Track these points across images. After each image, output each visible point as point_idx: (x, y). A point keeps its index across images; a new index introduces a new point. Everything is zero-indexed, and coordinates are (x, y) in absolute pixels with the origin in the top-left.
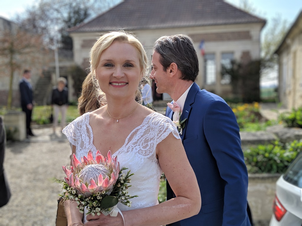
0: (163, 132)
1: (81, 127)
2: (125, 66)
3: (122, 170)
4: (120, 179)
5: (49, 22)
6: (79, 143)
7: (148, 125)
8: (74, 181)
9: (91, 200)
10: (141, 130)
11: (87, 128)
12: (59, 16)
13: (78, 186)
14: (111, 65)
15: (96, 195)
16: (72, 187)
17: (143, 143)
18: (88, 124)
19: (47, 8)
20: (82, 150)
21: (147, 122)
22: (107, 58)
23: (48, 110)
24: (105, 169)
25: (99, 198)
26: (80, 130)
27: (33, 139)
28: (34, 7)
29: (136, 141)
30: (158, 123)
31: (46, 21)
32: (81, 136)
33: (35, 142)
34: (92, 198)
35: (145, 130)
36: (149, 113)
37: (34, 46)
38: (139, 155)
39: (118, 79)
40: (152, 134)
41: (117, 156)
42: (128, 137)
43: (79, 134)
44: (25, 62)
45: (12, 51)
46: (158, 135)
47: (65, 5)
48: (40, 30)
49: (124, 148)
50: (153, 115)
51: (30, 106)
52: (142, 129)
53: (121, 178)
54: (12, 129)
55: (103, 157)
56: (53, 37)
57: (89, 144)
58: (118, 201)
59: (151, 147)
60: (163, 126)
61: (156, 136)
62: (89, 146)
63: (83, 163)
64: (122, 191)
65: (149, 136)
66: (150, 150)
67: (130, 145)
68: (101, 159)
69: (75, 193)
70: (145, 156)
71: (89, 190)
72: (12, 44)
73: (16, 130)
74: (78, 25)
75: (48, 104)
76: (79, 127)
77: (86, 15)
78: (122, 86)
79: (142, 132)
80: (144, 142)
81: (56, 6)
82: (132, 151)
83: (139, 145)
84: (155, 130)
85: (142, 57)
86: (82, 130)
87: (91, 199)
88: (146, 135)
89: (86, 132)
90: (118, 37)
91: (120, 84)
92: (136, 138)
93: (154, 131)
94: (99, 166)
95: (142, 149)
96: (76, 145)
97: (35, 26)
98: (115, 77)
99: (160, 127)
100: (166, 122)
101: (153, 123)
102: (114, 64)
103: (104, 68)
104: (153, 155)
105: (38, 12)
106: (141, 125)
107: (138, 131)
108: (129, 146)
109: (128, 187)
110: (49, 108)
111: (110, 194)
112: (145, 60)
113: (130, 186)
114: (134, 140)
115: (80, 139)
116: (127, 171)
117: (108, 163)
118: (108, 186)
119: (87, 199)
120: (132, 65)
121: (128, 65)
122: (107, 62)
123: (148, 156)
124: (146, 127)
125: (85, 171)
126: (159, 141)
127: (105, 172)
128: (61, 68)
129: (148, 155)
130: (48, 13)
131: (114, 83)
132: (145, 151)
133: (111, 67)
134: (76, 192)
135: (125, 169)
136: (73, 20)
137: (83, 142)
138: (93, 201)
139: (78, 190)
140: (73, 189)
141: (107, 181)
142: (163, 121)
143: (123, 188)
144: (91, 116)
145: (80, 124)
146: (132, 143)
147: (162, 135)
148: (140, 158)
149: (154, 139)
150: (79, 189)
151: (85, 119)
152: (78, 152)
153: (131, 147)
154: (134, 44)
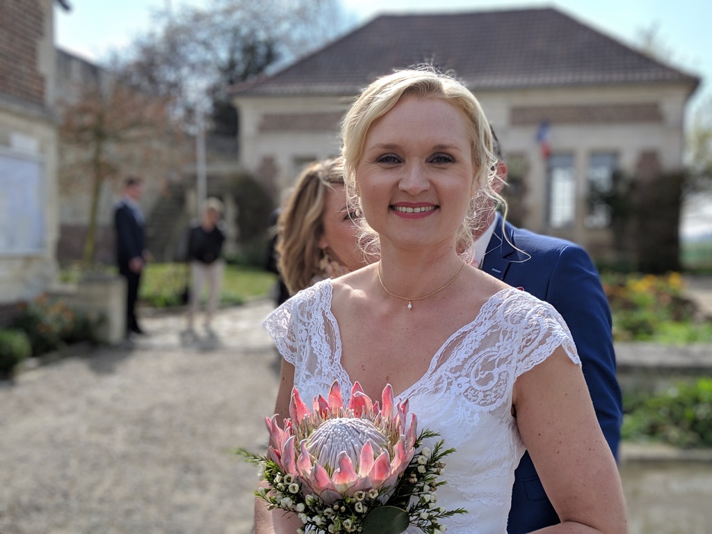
0: (536, 343)
1: (309, 316)
2: (431, 162)
3: (421, 438)
4: (417, 462)
5: (185, 71)
6: (303, 358)
7: (492, 321)
8: (296, 458)
9: (340, 512)
10: (473, 333)
11: (325, 321)
12: (209, 56)
13: (305, 473)
14: (394, 158)
15: (354, 500)
16: (289, 475)
17: (477, 370)
18: (328, 310)
19: (182, 37)
20: (312, 378)
21: (491, 314)
22: (385, 141)
23: (176, 275)
24: (376, 433)
25: (361, 509)
26: (307, 325)
27: (140, 341)
28: (152, 35)
29: (460, 363)
30: (522, 318)
31: (178, 68)
32: (310, 339)
33: (146, 349)
34: (343, 508)
35: (484, 336)
36: (495, 289)
37: (152, 124)
38: (468, 403)
39: (413, 197)
40: (504, 346)
41: (407, 401)
42: (438, 353)
43: (304, 334)
44: (129, 160)
45: (100, 135)
46: (521, 351)
47: (224, 32)
48: (163, 89)
49: (427, 382)
50: (507, 294)
51: (136, 264)
52: (476, 332)
53: (420, 459)
54: (93, 316)
55: (368, 401)
56: (195, 104)
57: (332, 363)
58: (408, 523)
59: (501, 382)
60: (537, 328)
61: (515, 353)
62: (330, 367)
63: (317, 412)
64: (419, 495)
65: (495, 352)
66: (499, 391)
67: (443, 374)
68: (363, 406)
69: (297, 491)
70: (483, 405)
71: (336, 487)
72: (100, 117)
73: (103, 320)
74: (252, 80)
75: (176, 260)
76: (306, 315)
77: (271, 57)
78: (423, 215)
79: (476, 340)
80: (480, 368)
81: (202, 35)
82: (448, 389)
83: (467, 375)
84: (513, 337)
85: (478, 135)
86: (312, 324)
87: (339, 509)
88: (488, 349)
89: (323, 332)
90: (415, 84)
91: (418, 210)
92: (459, 355)
93: (510, 340)
94: (361, 424)
95: (476, 387)
96: (296, 362)
97: (152, 80)
98: (404, 191)
99: (526, 328)
100: (543, 315)
101: (507, 317)
102: (401, 156)
103: (375, 167)
104: (505, 405)
105: (162, 48)
106: (474, 323)
107: (464, 337)
108: (441, 377)
109: (437, 485)
110: (181, 269)
111: (387, 501)
112: (486, 144)
113: (442, 483)
114: (453, 362)
115: (308, 347)
116: (433, 441)
117: (383, 418)
118: (384, 479)
119: (329, 510)
120: (450, 158)
121: (441, 158)
122: (382, 151)
123: (492, 408)
124: (486, 328)
125: (325, 434)
126: (525, 367)
127: (375, 440)
128: (210, 179)
129: (492, 403)
130: (183, 50)
131: (402, 207)
132: (484, 392)
133: (394, 165)
134: (300, 488)
135: (431, 436)
136: (240, 68)
137: (313, 357)
138: (344, 515)
139: (305, 484)
140: (292, 480)
141: (384, 464)
142: (535, 312)
143: (423, 487)
144: (336, 289)
145: (307, 308)
146: (449, 369)
147: (533, 351)
148: (470, 410)
149: (510, 362)
150: (308, 481)
151: (322, 295)
152: (303, 383)
153: (444, 378)
154: (458, 102)
